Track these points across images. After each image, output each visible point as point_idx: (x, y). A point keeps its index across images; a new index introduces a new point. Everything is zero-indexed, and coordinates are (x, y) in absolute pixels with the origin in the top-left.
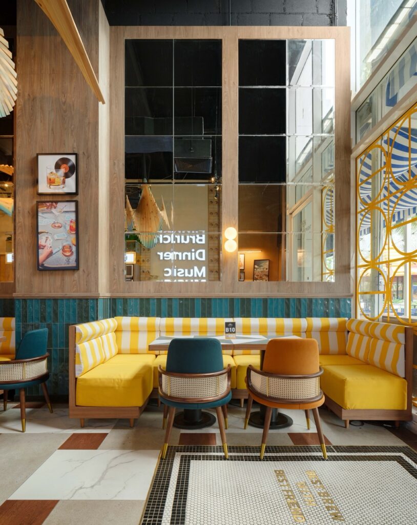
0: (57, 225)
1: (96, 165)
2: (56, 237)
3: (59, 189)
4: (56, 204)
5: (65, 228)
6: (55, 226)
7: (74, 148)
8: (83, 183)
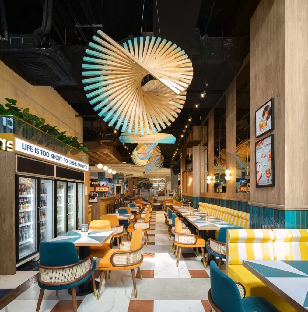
0: (263, 156)
1: (283, 100)
2: (263, 165)
3: (265, 129)
4: (263, 141)
5: (267, 157)
6: (263, 157)
7: (272, 95)
8: (276, 118)
